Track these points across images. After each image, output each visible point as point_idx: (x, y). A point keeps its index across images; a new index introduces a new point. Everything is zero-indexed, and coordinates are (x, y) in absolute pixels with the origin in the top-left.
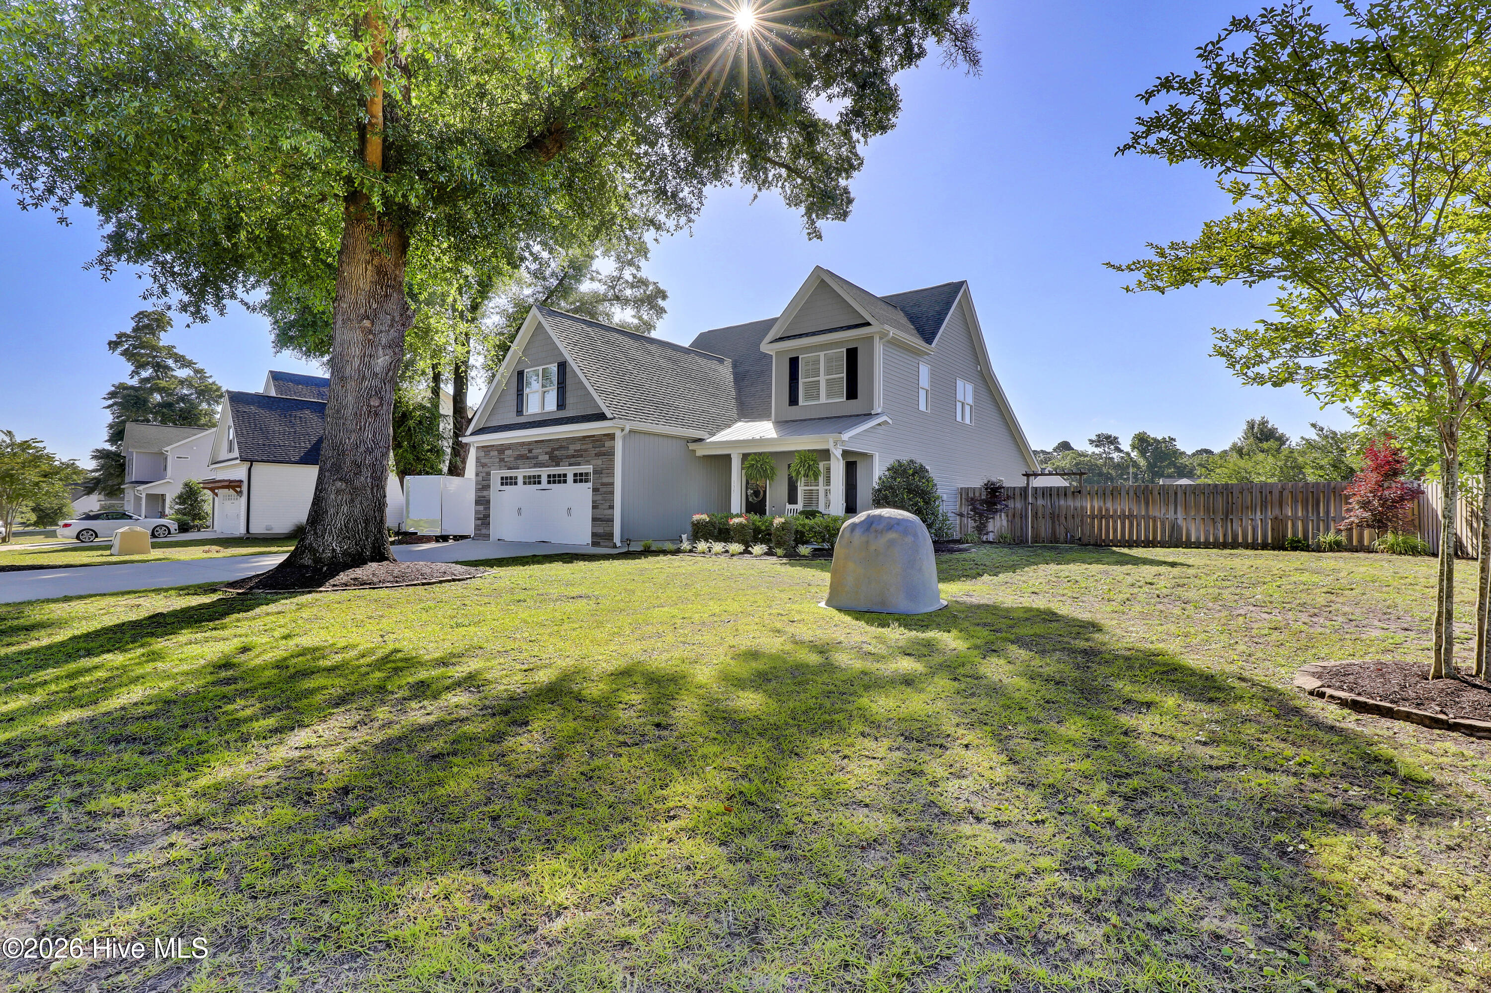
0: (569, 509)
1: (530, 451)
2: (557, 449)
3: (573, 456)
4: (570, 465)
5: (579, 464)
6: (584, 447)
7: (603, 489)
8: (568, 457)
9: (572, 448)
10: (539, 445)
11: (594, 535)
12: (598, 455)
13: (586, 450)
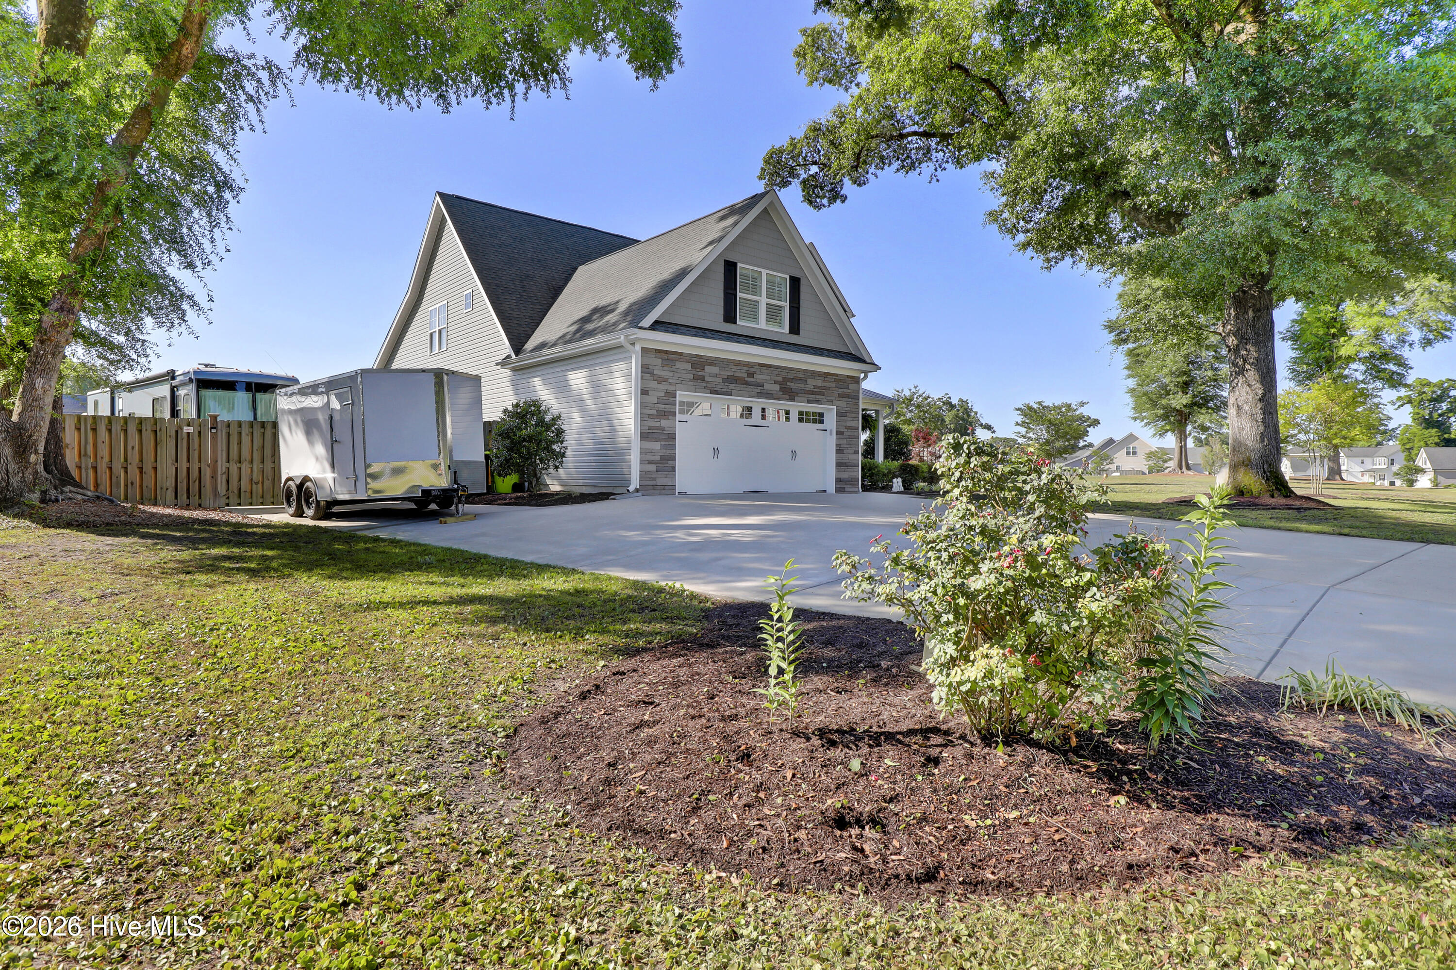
0: (794, 453)
1: (751, 375)
2: (791, 380)
3: (813, 393)
4: (808, 402)
5: (819, 402)
6: (827, 385)
7: (847, 434)
8: (805, 392)
9: (811, 383)
10: (764, 370)
11: (838, 480)
12: (841, 396)
13: (829, 389)
